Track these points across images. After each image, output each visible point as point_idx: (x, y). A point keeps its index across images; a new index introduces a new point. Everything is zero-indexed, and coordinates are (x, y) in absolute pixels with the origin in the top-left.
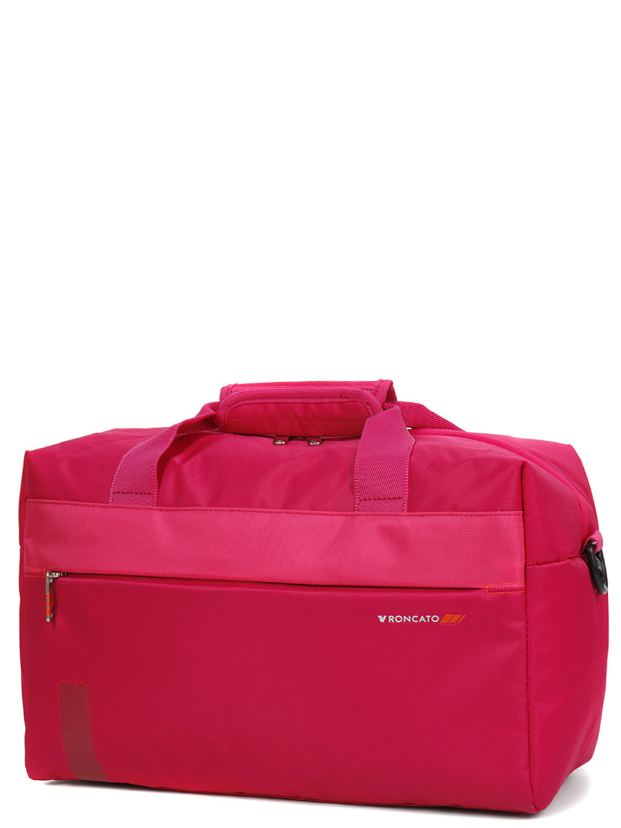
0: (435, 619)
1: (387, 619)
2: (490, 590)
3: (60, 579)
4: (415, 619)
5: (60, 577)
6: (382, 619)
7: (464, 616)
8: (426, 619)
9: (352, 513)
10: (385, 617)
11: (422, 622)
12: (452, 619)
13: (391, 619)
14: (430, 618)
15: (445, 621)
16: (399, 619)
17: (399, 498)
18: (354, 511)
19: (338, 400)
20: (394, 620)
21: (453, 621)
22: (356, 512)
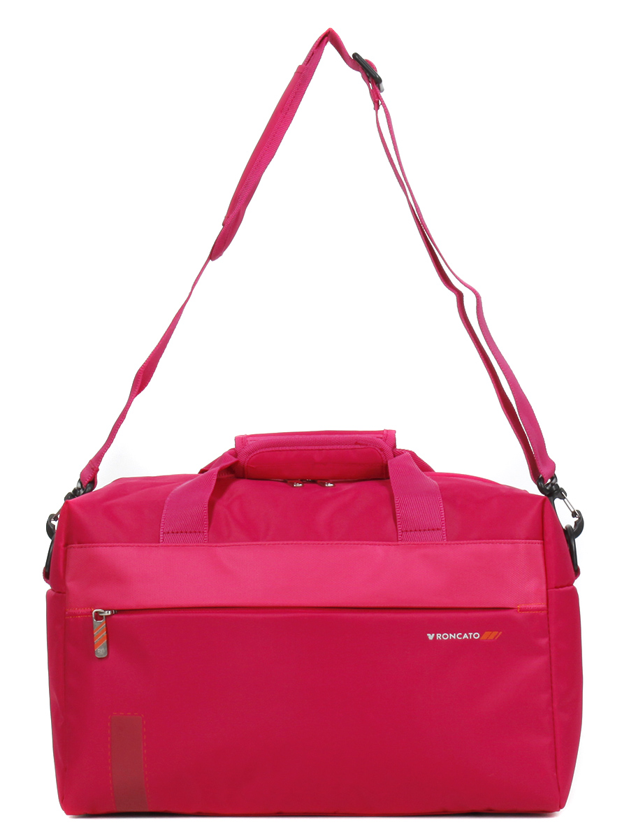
0: (476, 636)
1: (435, 636)
2: (522, 610)
3: (114, 617)
4: (460, 636)
5: (112, 614)
6: (431, 637)
7: (501, 633)
8: (469, 636)
9: (396, 543)
10: (433, 635)
11: (466, 638)
12: (491, 636)
13: (439, 636)
14: (472, 636)
15: (484, 637)
16: (445, 636)
17: (438, 529)
18: (398, 541)
19: (353, 447)
20: (441, 637)
21: (492, 637)
22: (399, 543)
